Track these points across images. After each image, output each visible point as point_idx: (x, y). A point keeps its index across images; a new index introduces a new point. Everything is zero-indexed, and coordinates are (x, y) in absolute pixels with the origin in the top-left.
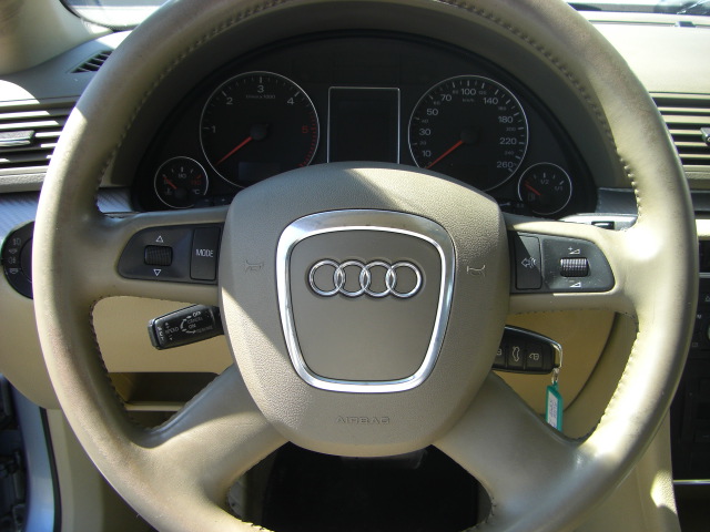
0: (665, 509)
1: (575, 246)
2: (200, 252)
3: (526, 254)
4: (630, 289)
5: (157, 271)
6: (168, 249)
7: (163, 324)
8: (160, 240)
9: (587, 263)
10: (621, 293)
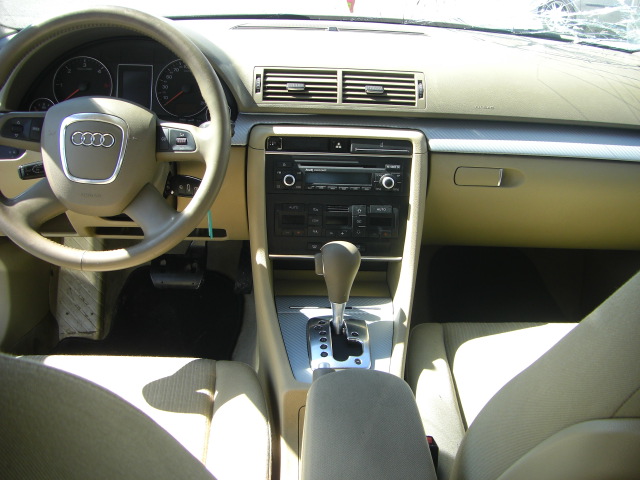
0: (261, 265)
1: (182, 133)
2: (34, 129)
3: (164, 135)
4: (201, 150)
5: (16, 135)
6: (21, 127)
7: (24, 168)
8: (18, 123)
9: (186, 140)
10: (198, 152)
